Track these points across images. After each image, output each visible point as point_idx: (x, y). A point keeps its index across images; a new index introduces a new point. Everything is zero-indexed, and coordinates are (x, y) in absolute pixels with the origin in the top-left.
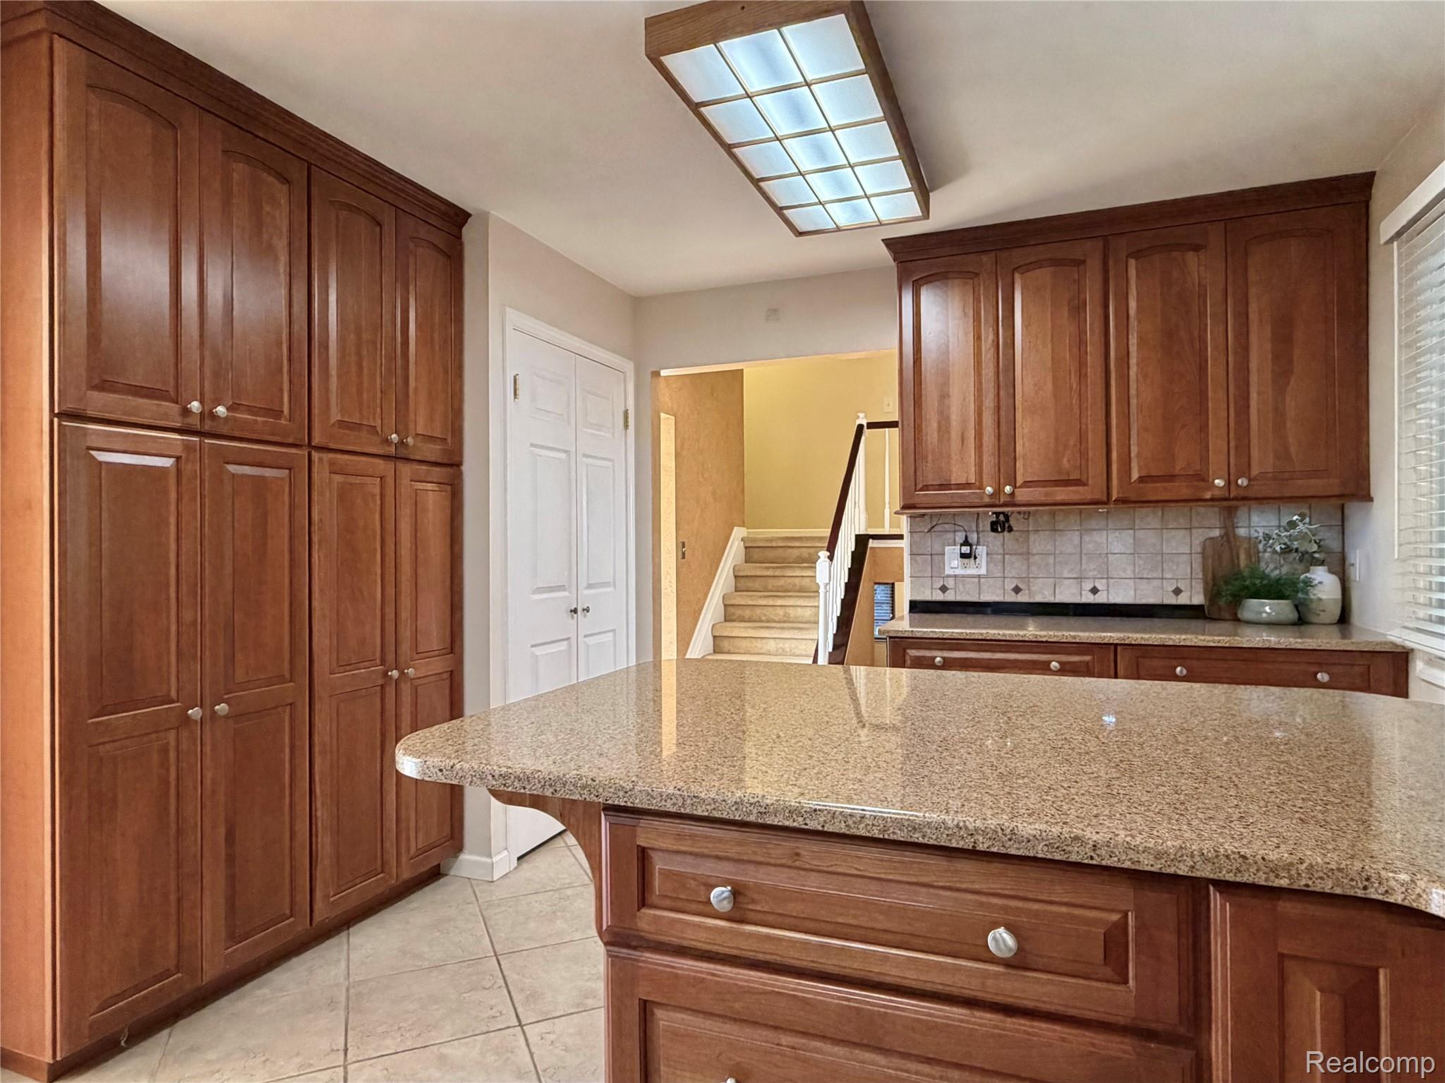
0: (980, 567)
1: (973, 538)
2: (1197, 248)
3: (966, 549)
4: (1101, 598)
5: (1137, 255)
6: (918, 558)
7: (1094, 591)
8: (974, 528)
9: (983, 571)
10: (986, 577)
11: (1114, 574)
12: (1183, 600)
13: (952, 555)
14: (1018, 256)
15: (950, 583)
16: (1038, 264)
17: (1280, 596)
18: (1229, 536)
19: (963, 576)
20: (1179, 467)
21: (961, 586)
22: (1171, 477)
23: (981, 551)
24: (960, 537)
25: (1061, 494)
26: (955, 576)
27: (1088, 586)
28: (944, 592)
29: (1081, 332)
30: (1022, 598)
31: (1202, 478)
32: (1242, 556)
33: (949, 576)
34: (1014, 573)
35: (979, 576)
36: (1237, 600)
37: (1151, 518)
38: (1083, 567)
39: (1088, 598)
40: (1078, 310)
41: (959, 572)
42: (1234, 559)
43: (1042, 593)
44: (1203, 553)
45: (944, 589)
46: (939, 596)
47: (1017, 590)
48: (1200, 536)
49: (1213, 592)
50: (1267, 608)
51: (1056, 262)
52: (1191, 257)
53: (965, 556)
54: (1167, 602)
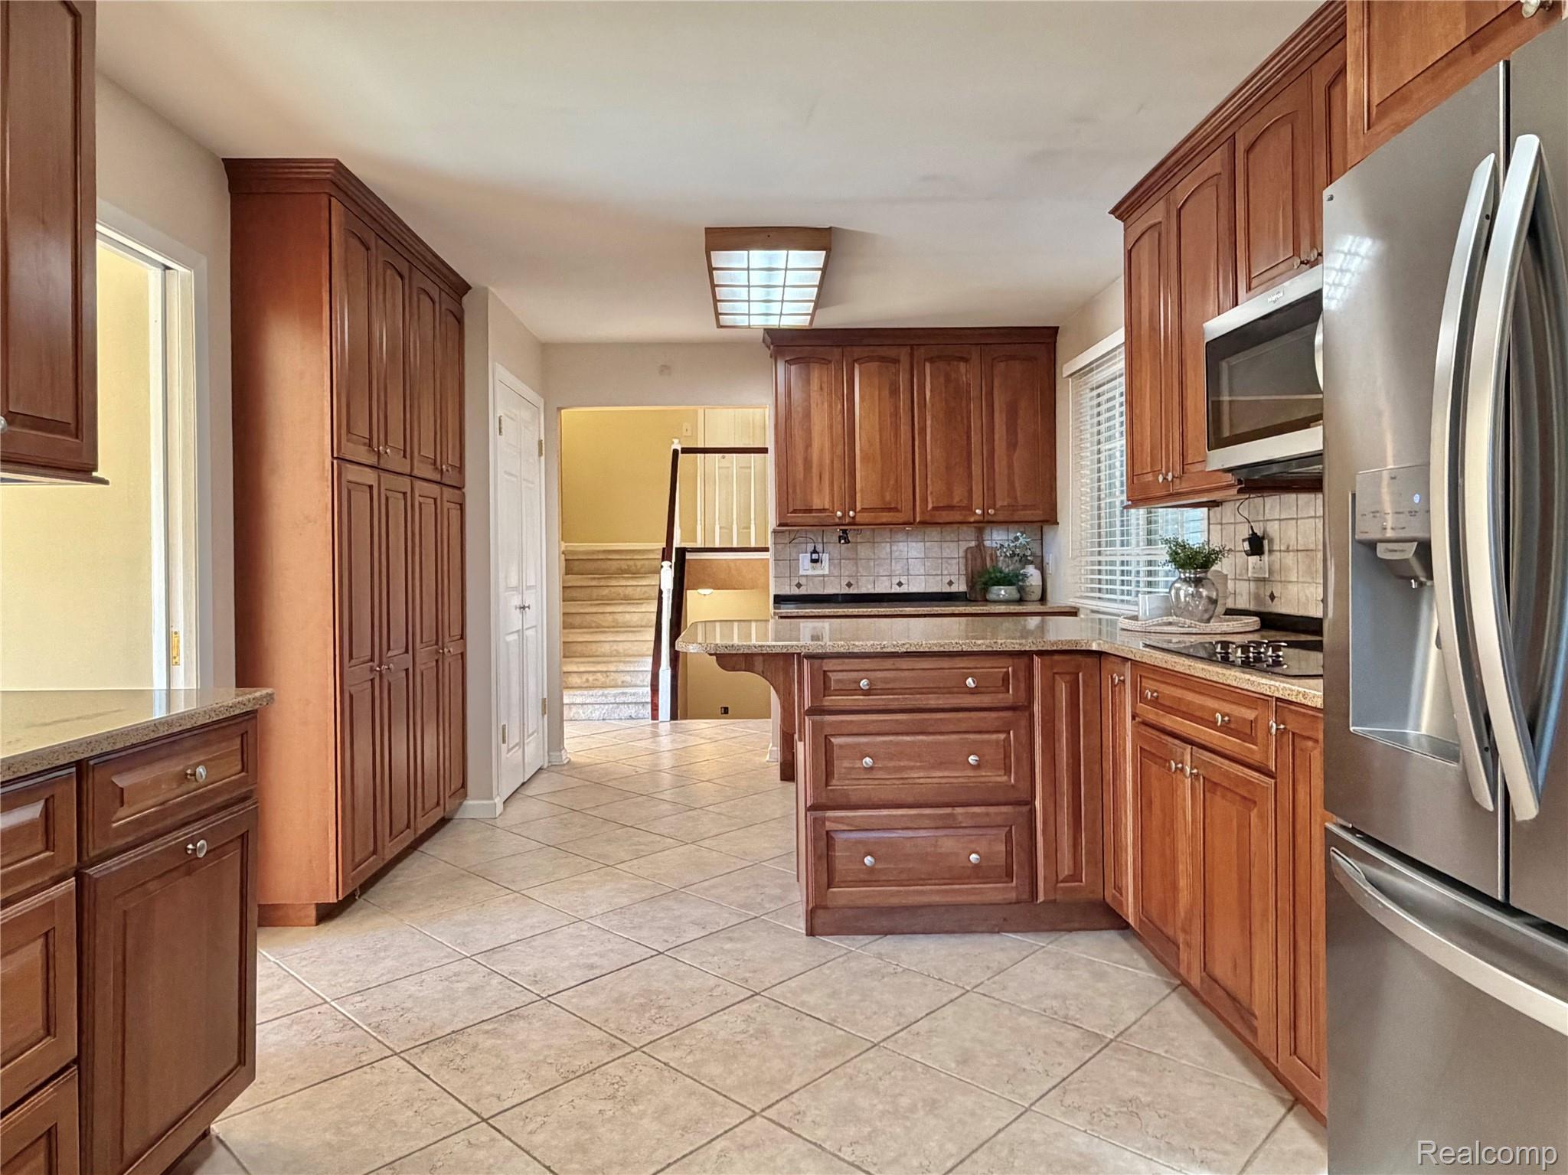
0: (825, 568)
1: (819, 548)
2: (966, 360)
3: (815, 556)
4: (904, 589)
5: (931, 360)
6: (781, 563)
7: (900, 584)
8: (820, 540)
9: (826, 572)
10: (828, 576)
11: (911, 572)
12: (954, 589)
13: (805, 559)
14: (858, 352)
15: (803, 581)
16: (870, 359)
17: (1010, 584)
18: (980, 546)
19: (813, 576)
20: (956, 501)
21: (811, 584)
22: (950, 508)
23: (825, 557)
24: (810, 547)
25: (886, 517)
26: (807, 576)
27: (896, 580)
28: (799, 588)
29: (896, 408)
30: (853, 591)
31: (970, 509)
32: (988, 559)
33: (802, 576)
34: (847, 573)
35: (823, 576)
36: (985, 590)
37: (934, 533)
38: (893, 568)
39: (896, 590)
40: (894, 392)
41: (810, 572)
42: (984, 560)
43: (866, 587)
44: (966, 558)
45: (799, 585)
46: (796, 591)
47: (849, 585)
48: (964, 546)
49: (971, 583)
50: (1002, 592)
51: (882, 359)
52: (962, 365)
53: (814, 561)
54: (944, 591)
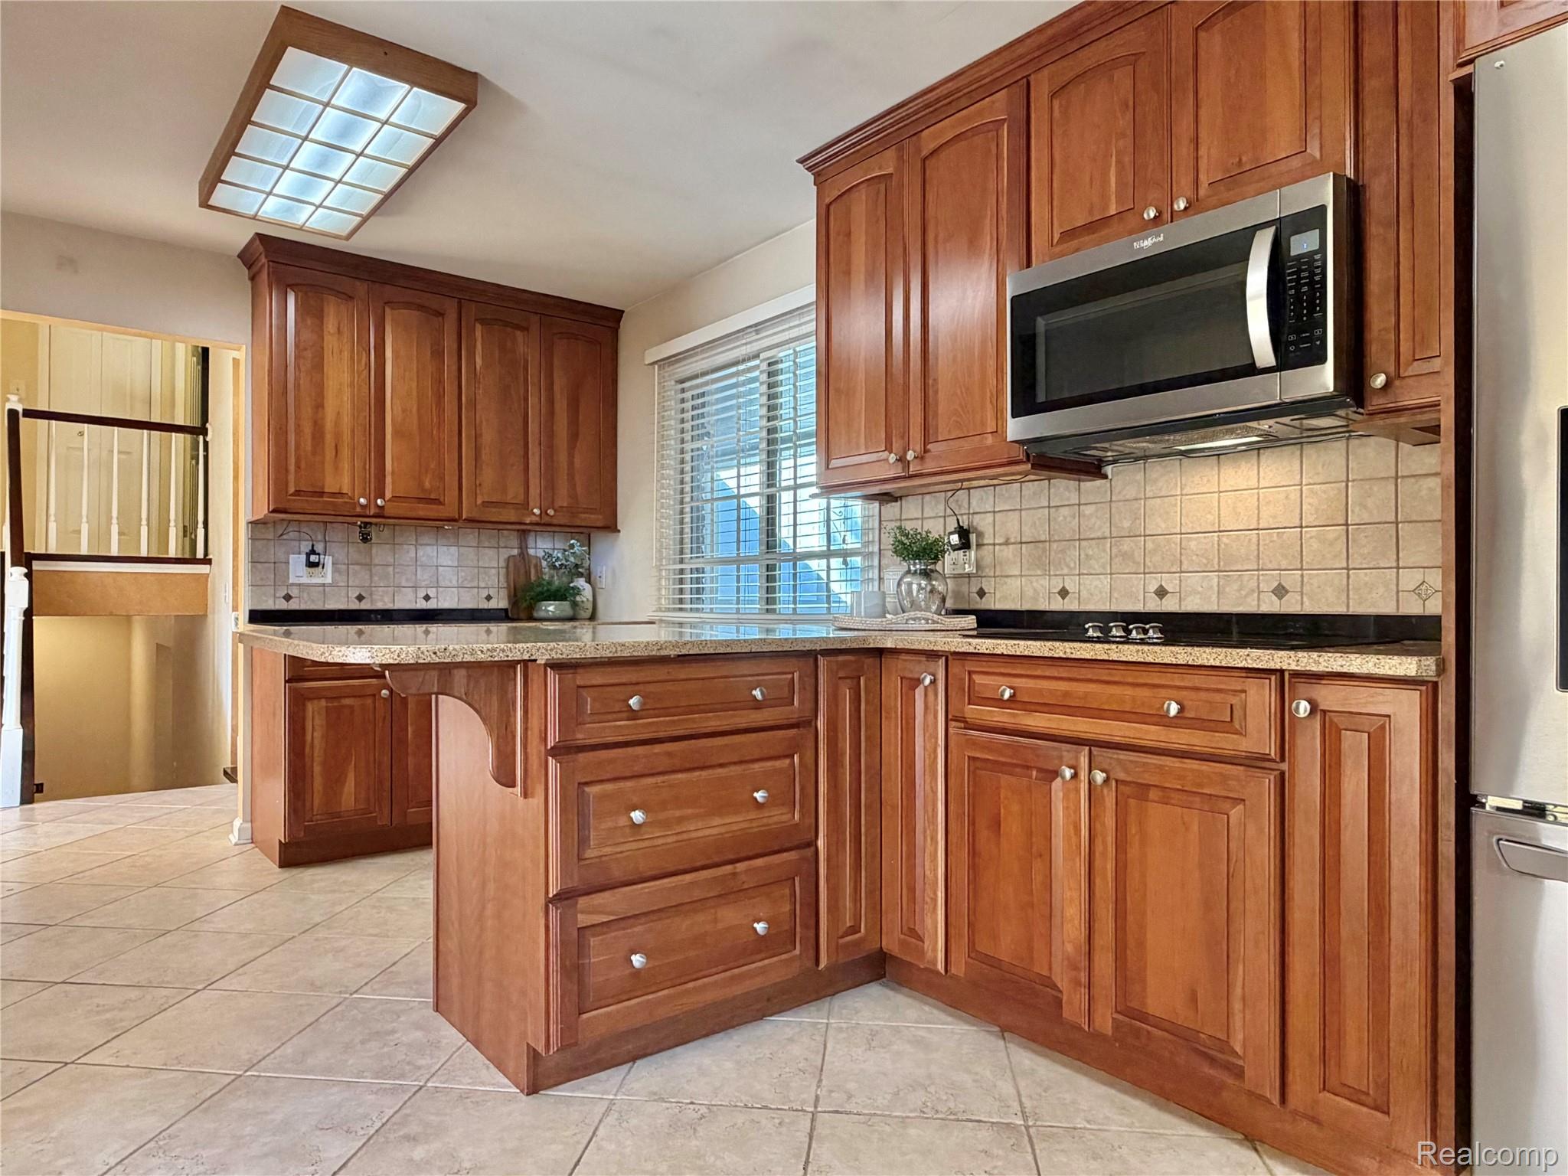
0: (326, 575)
1: (319, 548)
2: (525, 329)
3: (313, 558)
4: (432, 605)
5: (483, 322)
6: (259, 566)
7: (427, 598)
8: (320, 537)
9: (329, 580)
10: (330, 585)
11: (442, 584)
12: (493, 604)
13: (297, 562)
14: (389, 291)
15: (294, 592)
16: (408, 305)
17: (563, 598)
18: (523, 553)
19: (308, 585)
20: (509, 498)
21: (305, 595)
22: (503, 504)
23: (328, 560)
24: (306, 547)
25: (423, 510)
26: (300, 585)
27: (422, 593)
28: (288, 601)
29: (441, 371)
30: (365, 605)
31: (525, 505)
32: (533, 571)
33: (293, 585)
34: (357, 583)
35: (324, 585)
36: (531, 608)
37: (470, 537)
38: (419, 576)
39: (422, 605)
40: (438, 354)
41: (305, 580)
42: (528, 574)
43: (382, 600)
44: (507, 567)
45: (288, 598)
46: (282, 605)
47: (360, 598)
48: (505, 554)
49: (515, 596)
50: (551, 608)
51: (421, 307)
52: (518, 333)
53: (311, 565)
54: (481, 607)
